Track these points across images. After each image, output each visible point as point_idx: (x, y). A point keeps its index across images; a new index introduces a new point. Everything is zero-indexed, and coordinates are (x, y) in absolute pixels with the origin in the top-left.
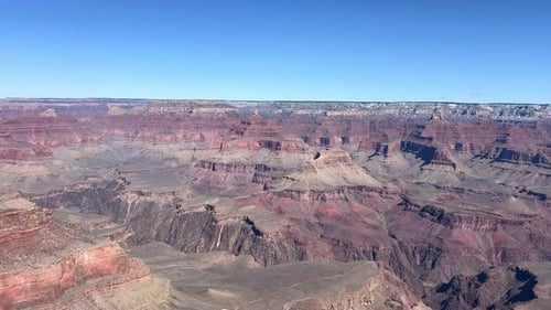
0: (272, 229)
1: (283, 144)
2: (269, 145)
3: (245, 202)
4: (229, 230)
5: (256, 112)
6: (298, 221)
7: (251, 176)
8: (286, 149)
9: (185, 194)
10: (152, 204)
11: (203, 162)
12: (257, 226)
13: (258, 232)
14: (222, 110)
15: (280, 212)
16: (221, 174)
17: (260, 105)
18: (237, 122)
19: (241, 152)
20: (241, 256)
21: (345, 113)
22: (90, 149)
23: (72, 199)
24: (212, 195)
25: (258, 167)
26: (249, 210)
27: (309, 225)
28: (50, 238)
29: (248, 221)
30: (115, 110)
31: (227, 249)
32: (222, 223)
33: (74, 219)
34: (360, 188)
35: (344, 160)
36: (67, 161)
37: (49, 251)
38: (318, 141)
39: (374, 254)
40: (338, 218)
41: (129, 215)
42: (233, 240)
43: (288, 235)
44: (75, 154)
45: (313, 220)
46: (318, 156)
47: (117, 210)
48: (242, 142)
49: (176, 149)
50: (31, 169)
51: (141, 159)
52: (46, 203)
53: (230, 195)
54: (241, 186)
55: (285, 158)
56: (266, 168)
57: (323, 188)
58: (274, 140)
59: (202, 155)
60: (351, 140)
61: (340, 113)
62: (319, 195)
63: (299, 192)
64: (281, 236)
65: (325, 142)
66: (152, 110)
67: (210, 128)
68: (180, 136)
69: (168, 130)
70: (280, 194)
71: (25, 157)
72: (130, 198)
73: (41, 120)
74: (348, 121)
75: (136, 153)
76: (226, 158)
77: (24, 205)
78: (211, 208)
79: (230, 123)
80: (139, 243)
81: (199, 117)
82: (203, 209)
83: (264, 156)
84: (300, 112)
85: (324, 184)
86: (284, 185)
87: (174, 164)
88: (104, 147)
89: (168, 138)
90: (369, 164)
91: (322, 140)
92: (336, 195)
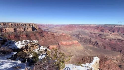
0: (100, 43)
1: (104, 31)
2: (102, 31)
3: (96, 39)
4: (93, 42)
5: (100, 26)
6: (105, 43)
7: (98, 35)
8: (105, 32)
9: (88, 36)
10: (83, 37)
11: (91, 33)
12: (97, 42)
13: (97, 43)
14: (95, 26)
15: (102, 41)
16: (93, 35)
17: (101, 25)
18: (97, 27)
19: (97, 32)
20: (94, 46)
21: (119, 27)
22: (77, 30)
23: (74, 35)
24: (91, 37)
25: (99, 34)
26: (97, 40)
27: (107, 44)
28: (71, 39)
29: (96, 42)
30: (80, 26)
31: (92, 45)
32: (92, 41)
33: (74, 38)
34: (120, 40)
35: (117, 35)
36: (74, 31)
37: (71, 40)
38: (112, 31)
39: (121, 51)
40: (114, 44)
41: (80, 38)
42: (93, 44)
43: (103, 45)
44: (75, 30)
45: (108, 43)
46: (111, 33)
47: (79, 37)
48: (97, 30)
49: (87, 31)
50: (71, 32)
51: (82, 32)
52: (72, 36)
53: (94, 38)
54: (96, 37)
55: (104, 33)
56: (101, 34)
57: (111, 39)
58: (103, 30)
59: (91, 32)
60: (120, 31)
61: (118, 27)
62: (110, 40)
63: (106, 39)
64: (102, 45)
65: (114, 31)
66: (85, 26)
67: (93, 28)
68: (88, 29)
69: (86, 28)
70: (102, 39)
71: (70, 30)
72: (80, 36)
73: (72, 27)
74: (120, 28)
75: (82, 31)
76: (94, 32)
77: (69, 35)
78: (91, 39)
79: (96, 27)
80: (81, 41)
81: (91, 27)
82: (90, 39)
83: (101, 33)
84: (109, 26)
85: (111, 38)
86: (103, 37)
87: (87, 33)
88: (78, 30)
89: (86, 29)
90: (123, 36)
91: (113, 31)
92: (114, 40)
